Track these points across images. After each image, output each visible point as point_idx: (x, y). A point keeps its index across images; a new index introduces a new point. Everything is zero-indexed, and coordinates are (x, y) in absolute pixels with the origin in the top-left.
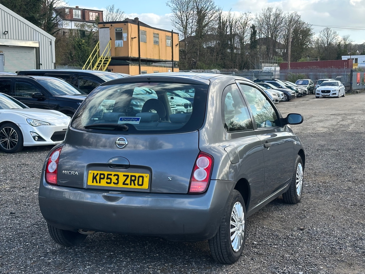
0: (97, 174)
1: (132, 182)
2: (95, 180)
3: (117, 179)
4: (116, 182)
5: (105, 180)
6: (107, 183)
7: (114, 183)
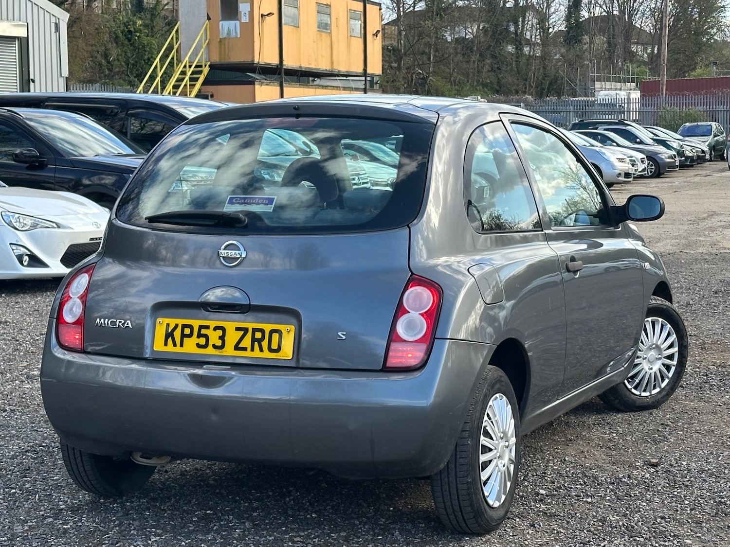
0: (177, 326)
1: (256, 344)
2: (170, 340)
3: (222, 338)
4: (219, 343)
5: (194, 340)
6: (198, 346)
7: (214, 346)
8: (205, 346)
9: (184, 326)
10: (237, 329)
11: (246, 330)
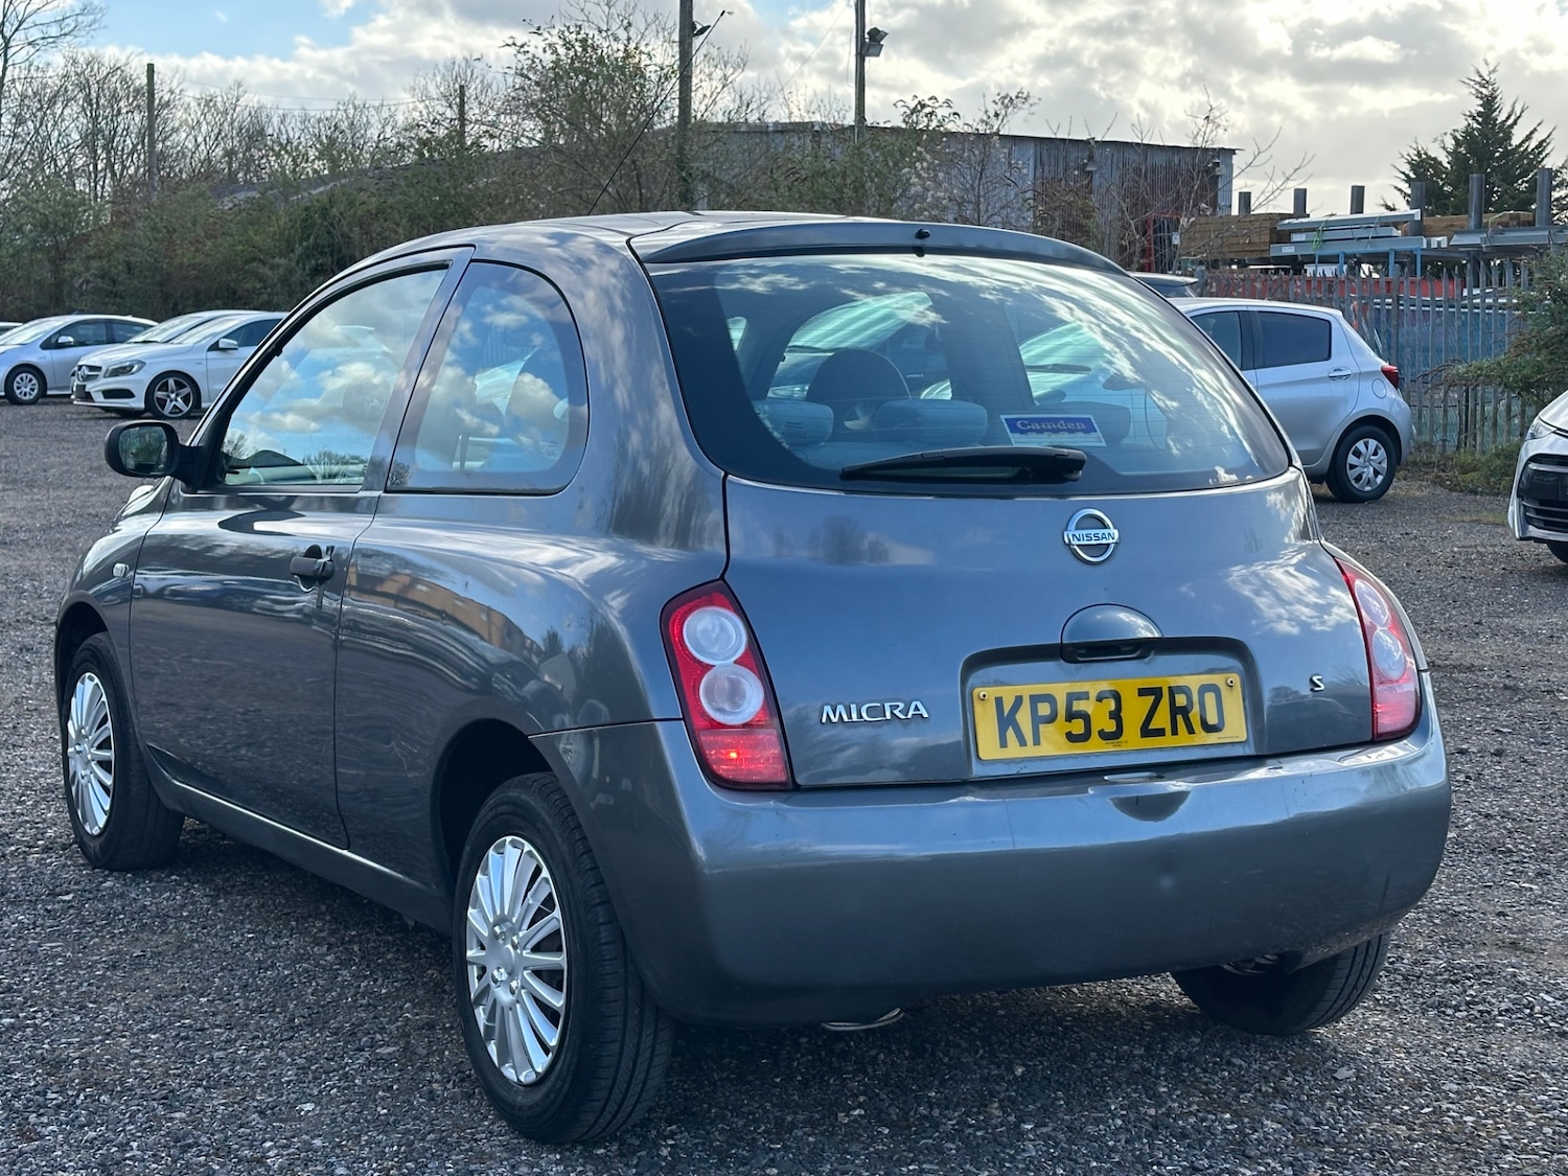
0: (1019, 700)
1: (1179, 718)
2: (1010, 733)
3: (1116, 715)
4: (1111, 726)
5: (1061, 727)
6: (1071, 737)
7: (1104, 735)
8: (1085, 737)
9: (1035, 700)
10: (1143, 692)
11: (1156, 693)
